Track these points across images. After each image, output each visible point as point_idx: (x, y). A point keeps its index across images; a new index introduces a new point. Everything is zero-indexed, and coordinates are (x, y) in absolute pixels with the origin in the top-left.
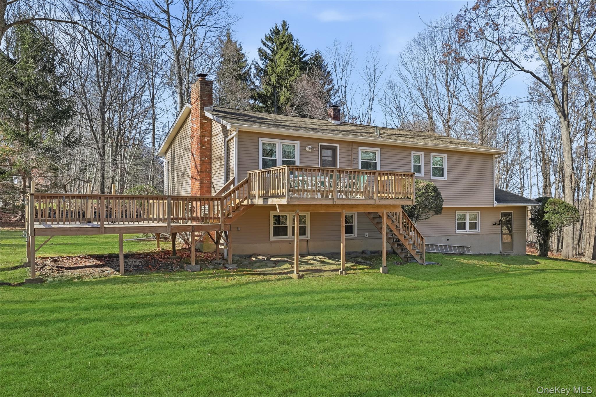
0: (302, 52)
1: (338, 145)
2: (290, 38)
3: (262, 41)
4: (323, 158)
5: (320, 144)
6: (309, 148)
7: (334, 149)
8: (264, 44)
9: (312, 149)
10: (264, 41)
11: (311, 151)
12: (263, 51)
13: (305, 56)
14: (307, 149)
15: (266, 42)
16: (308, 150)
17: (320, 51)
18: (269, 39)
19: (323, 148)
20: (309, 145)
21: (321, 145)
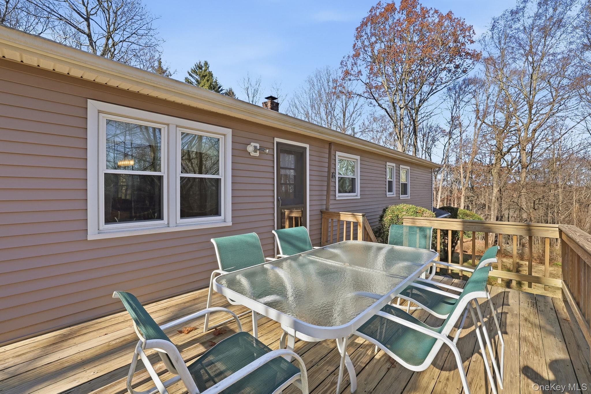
0: (220, 87)
1: (307, 146)
2: (211, 74)
3: (189, 73)
4: (283, 172)
5: (277, 140)
6: (255, 147)
7: (300, 154)
8: (190, 75)
9: (262, 149)
10: (190, 72)
11: (257, 154)
12: (189, 80)
13: (222, 90)
14: (250, 149)
15: (192, 74)
16: (253, 154)
17: (232, 89)
18: (194, 71)
19: (283, 149)
20: (256, 141)
21: (278, 143)
